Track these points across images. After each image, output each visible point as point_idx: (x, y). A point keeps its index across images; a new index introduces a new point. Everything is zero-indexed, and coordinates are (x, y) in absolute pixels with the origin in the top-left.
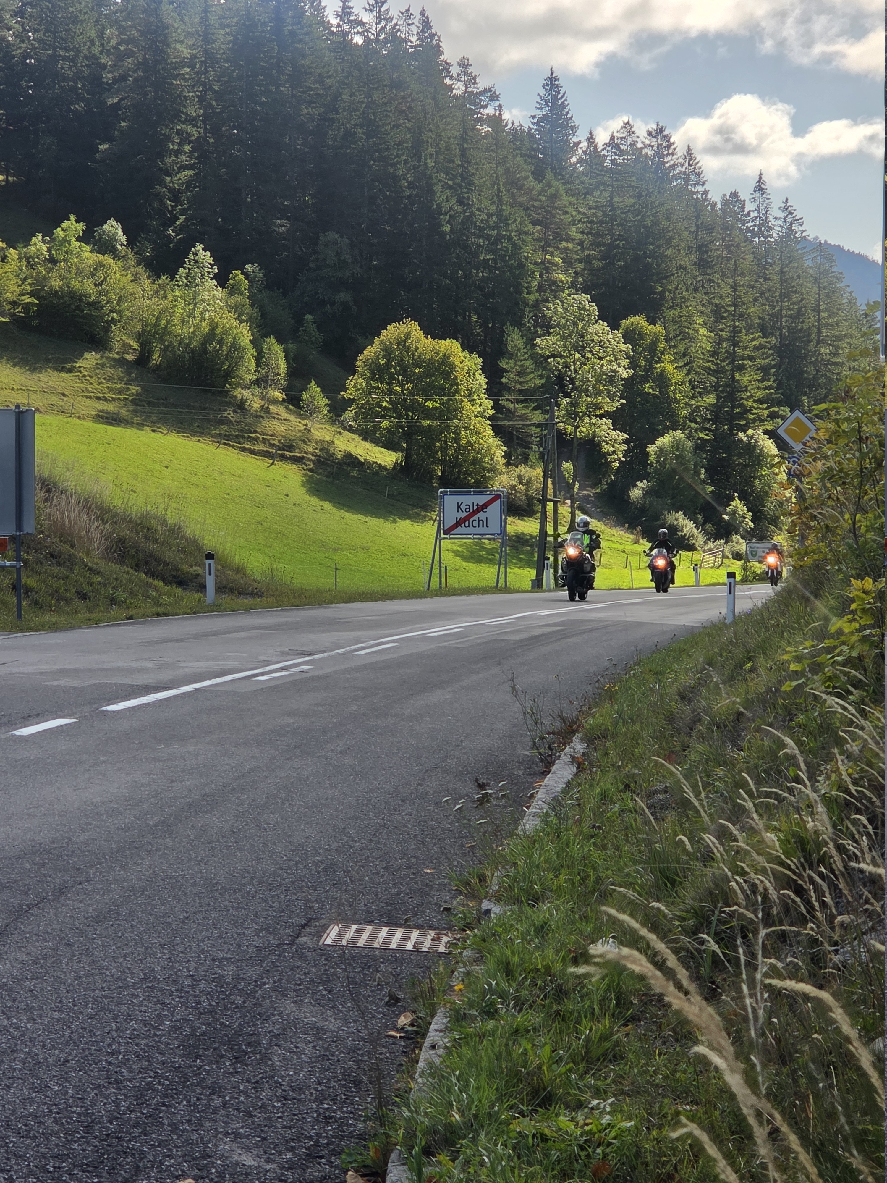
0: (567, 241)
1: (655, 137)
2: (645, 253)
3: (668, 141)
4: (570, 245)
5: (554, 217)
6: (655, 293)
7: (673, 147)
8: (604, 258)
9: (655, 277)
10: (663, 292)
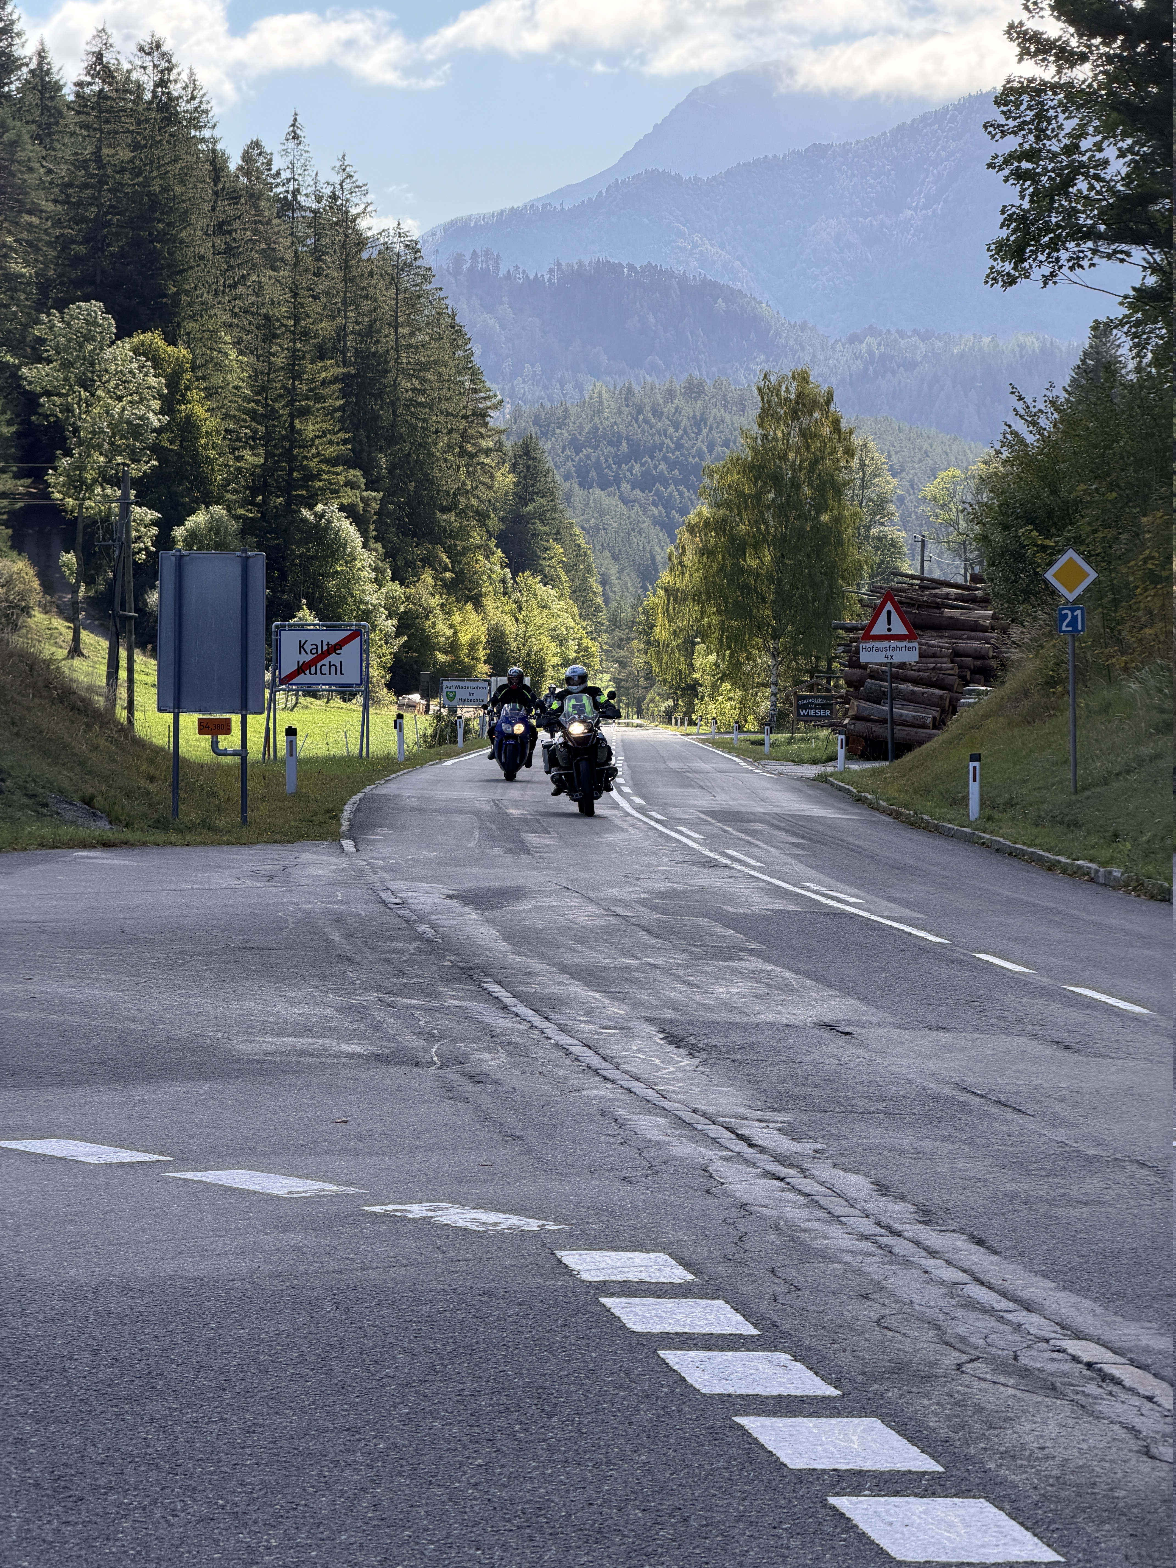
0: (30, 212)
1: (149, 54)
2: (150, 234)
3: (169, 61)
4: (35, 220)
5: (14, 176)
6: (165, 296)
7: (175, 71)
8: (86, 241)
9: (165, 272)
10: (178, 294)
